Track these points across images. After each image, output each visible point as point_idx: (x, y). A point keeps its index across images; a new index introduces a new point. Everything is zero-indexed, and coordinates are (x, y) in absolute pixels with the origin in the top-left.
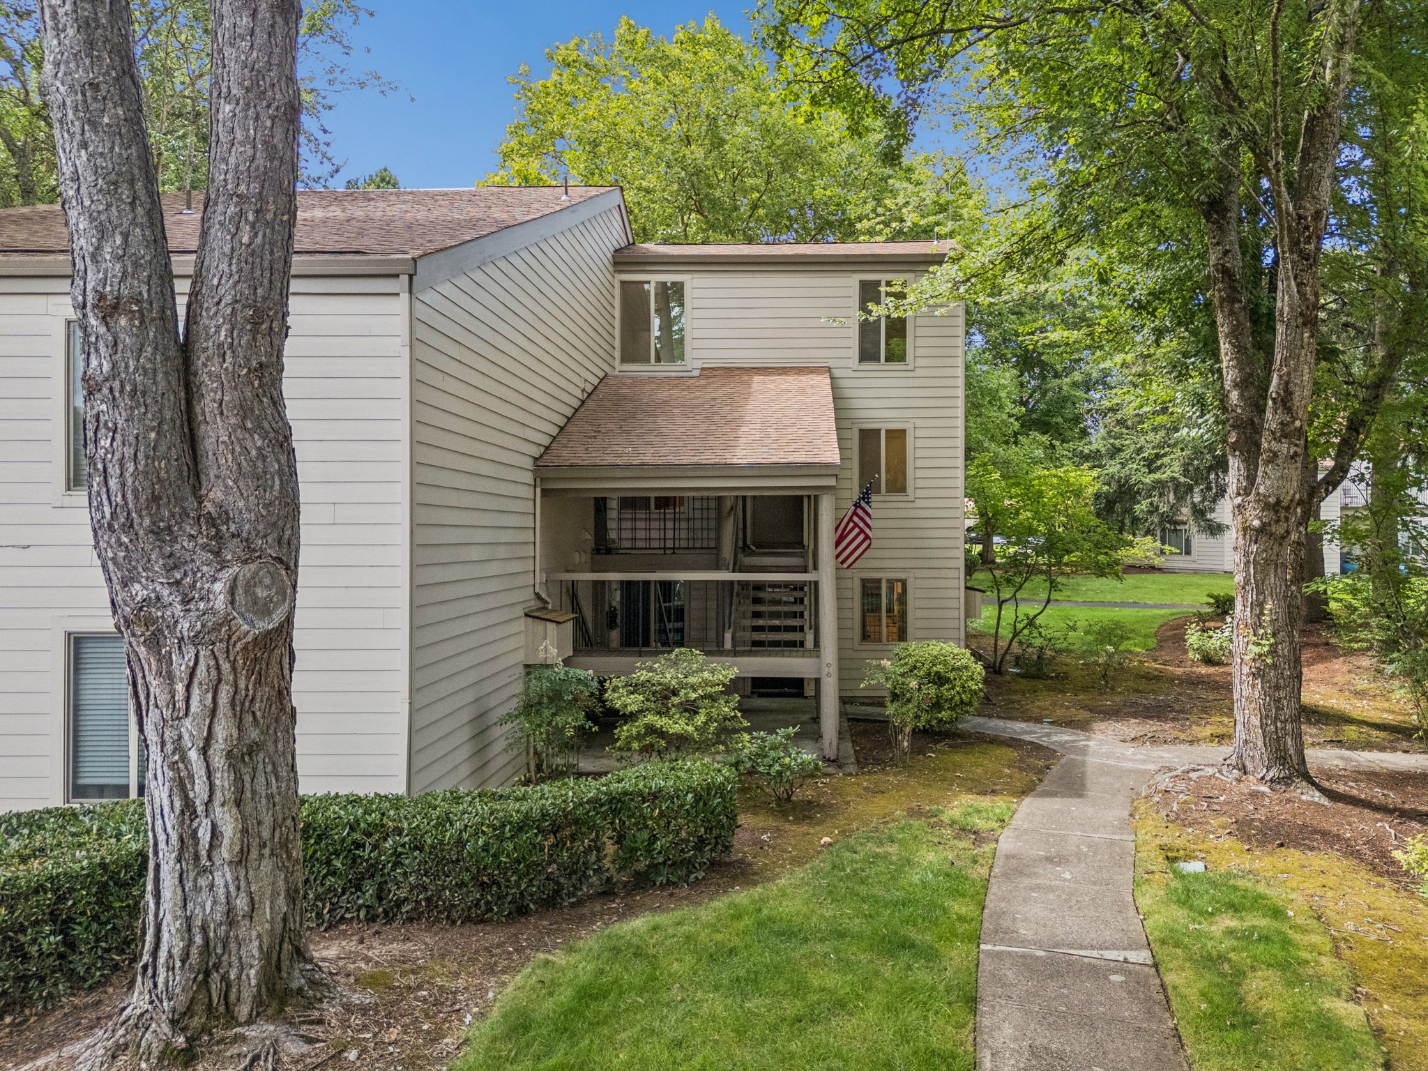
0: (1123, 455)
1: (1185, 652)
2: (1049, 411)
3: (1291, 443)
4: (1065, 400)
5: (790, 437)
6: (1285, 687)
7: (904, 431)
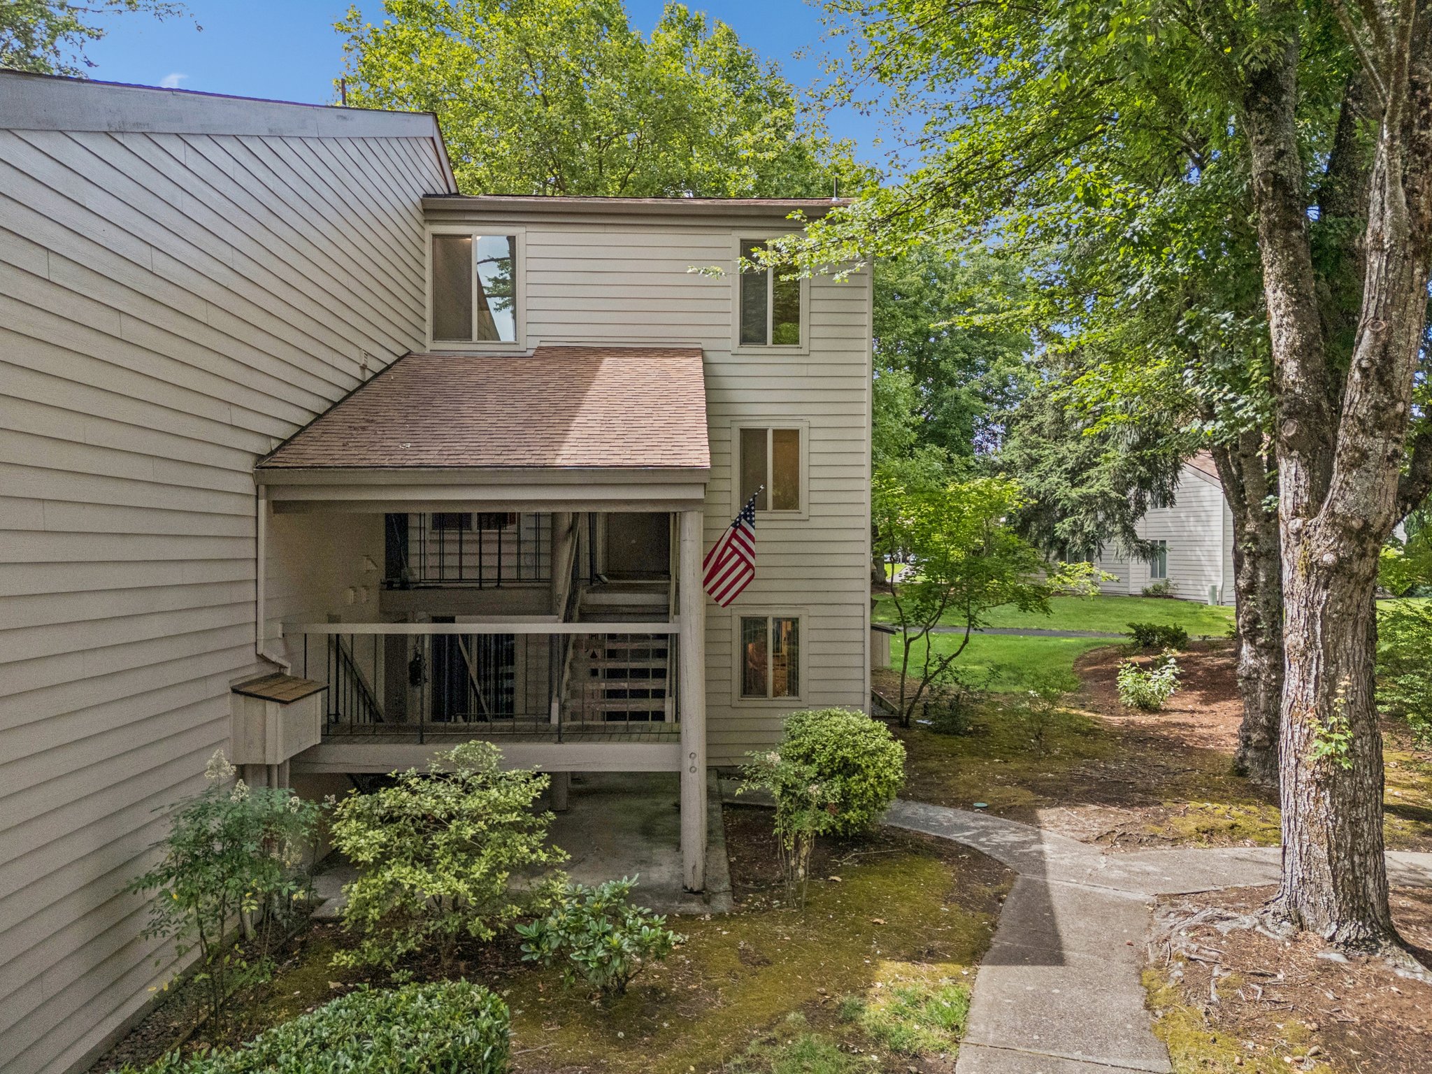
0: (1042, 466)
1: (1118, 695)
2: (946, 422)
3: (1389, 437)
4: (964, 409)
5: (644, 431)
6: (1366, 801)
7: (797, 431)
